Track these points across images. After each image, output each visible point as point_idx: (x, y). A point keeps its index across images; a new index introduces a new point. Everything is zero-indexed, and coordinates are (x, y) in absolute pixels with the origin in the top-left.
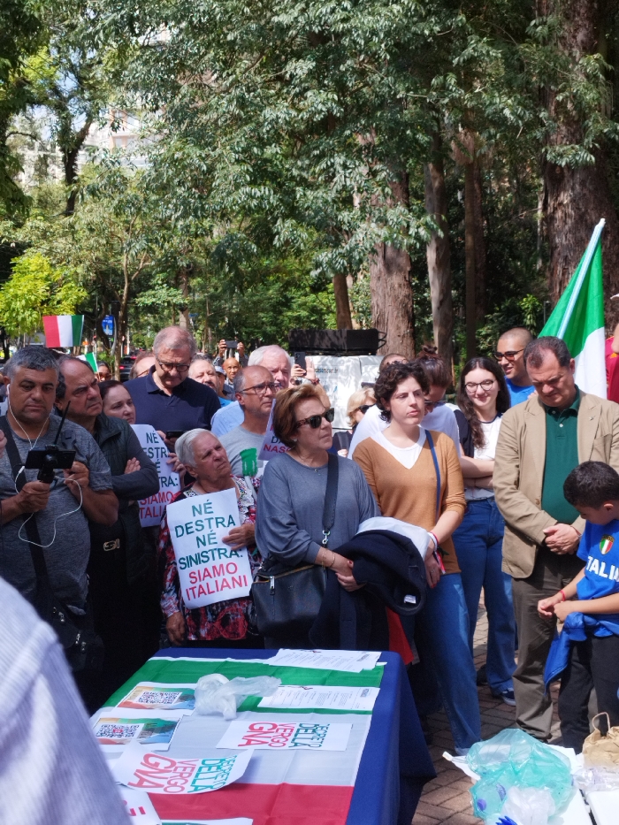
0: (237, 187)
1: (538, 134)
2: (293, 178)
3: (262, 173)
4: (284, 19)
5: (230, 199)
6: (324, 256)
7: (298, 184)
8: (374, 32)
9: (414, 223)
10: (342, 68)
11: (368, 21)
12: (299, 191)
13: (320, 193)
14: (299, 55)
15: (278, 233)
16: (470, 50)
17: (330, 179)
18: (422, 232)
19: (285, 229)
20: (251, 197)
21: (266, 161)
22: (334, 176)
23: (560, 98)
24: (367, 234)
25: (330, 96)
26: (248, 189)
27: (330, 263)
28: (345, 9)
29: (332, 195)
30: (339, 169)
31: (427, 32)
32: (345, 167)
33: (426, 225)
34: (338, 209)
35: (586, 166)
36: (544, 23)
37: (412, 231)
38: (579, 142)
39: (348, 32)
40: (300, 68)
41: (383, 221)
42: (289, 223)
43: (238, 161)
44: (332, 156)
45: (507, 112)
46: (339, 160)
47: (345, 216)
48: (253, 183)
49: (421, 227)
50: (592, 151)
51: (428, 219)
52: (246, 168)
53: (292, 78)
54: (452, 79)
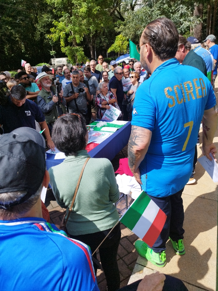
0: (158, 16)
3: (163, 12)
9: (196, 20)
12: (172, 15)
13: (176, 15)
17: (178, 11)
21: (164, 9)
22: (179, 10)
24: (185, 24)
29: (179, 15)
32: (182, 8)
33: (199, 20)
37: (196, 22)
41: (189, 20)
43: (158, 10)
44: (179, 6)
47: (182, 20)
48: (161, 15)
51: (199, 19)
52: (159, 11)
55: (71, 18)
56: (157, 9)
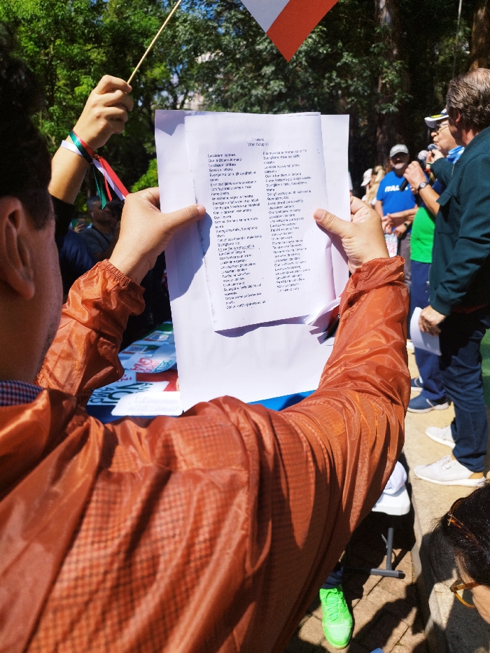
4: (261, 47)
8: (300, 52)
14: (268, 65)
16: (344, 60)
25: (281, 83)
35: (394, 114)
36: (378, 46)
38: (391, 103)
40: (268, 70)
50: (397, 107)
53: (265, 74)
54: (334, 74)
55: (51, 108)
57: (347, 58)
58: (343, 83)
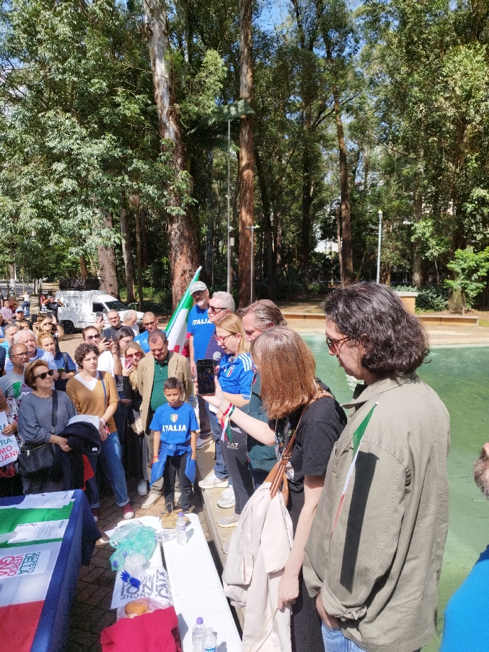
0: (31, 218)
1: (164, 201)
2: (58, 215)
3: (43, 213)
4: (51, 144)
5: (28, 224)
6: (73, 250)
7: (60, 217)
8: (92, 155)
9: (113, 236)
10: (79, 168)
11: (89, 150)
12: (61, 220)
13: (71, 221)
14: (59, 161)
15: (51, 239)
16: (134, 166)
17: (75, 215)
18: (117, 241)
19: (54, 238)
20: (37, 223)
21: (44, 207)
22: (77, 215)
23: (171, 188)
24: (93, 241)
25: (74, 182)
26: (37, 220)
27: (77, 254)
28: (78, 144)
29: (76, 223)
30: (79, 212)
31: (116, 155)
32: (82, 211)
33: (119, 238)
34: (80, 229)
35: (183, 216)
36: (164, 155)
37: (112, 240)
38: (180, 205)
39: (81, 153)
40: (59, 167)
41: (100, 235)
42: (57, 235)
43: (31, 207)
44: (76, 206)
45: (151, 192)
46: (79, 208)
47: (83, 232)
48: (39, 216)
49: (117, 238)
50: (185, 210)
51: (119, 235)
52: (35, 210)
53: (56, 170)
54: (126, 177)
56: (29, 205)
57: (137, 164)
58: (135, 185)
